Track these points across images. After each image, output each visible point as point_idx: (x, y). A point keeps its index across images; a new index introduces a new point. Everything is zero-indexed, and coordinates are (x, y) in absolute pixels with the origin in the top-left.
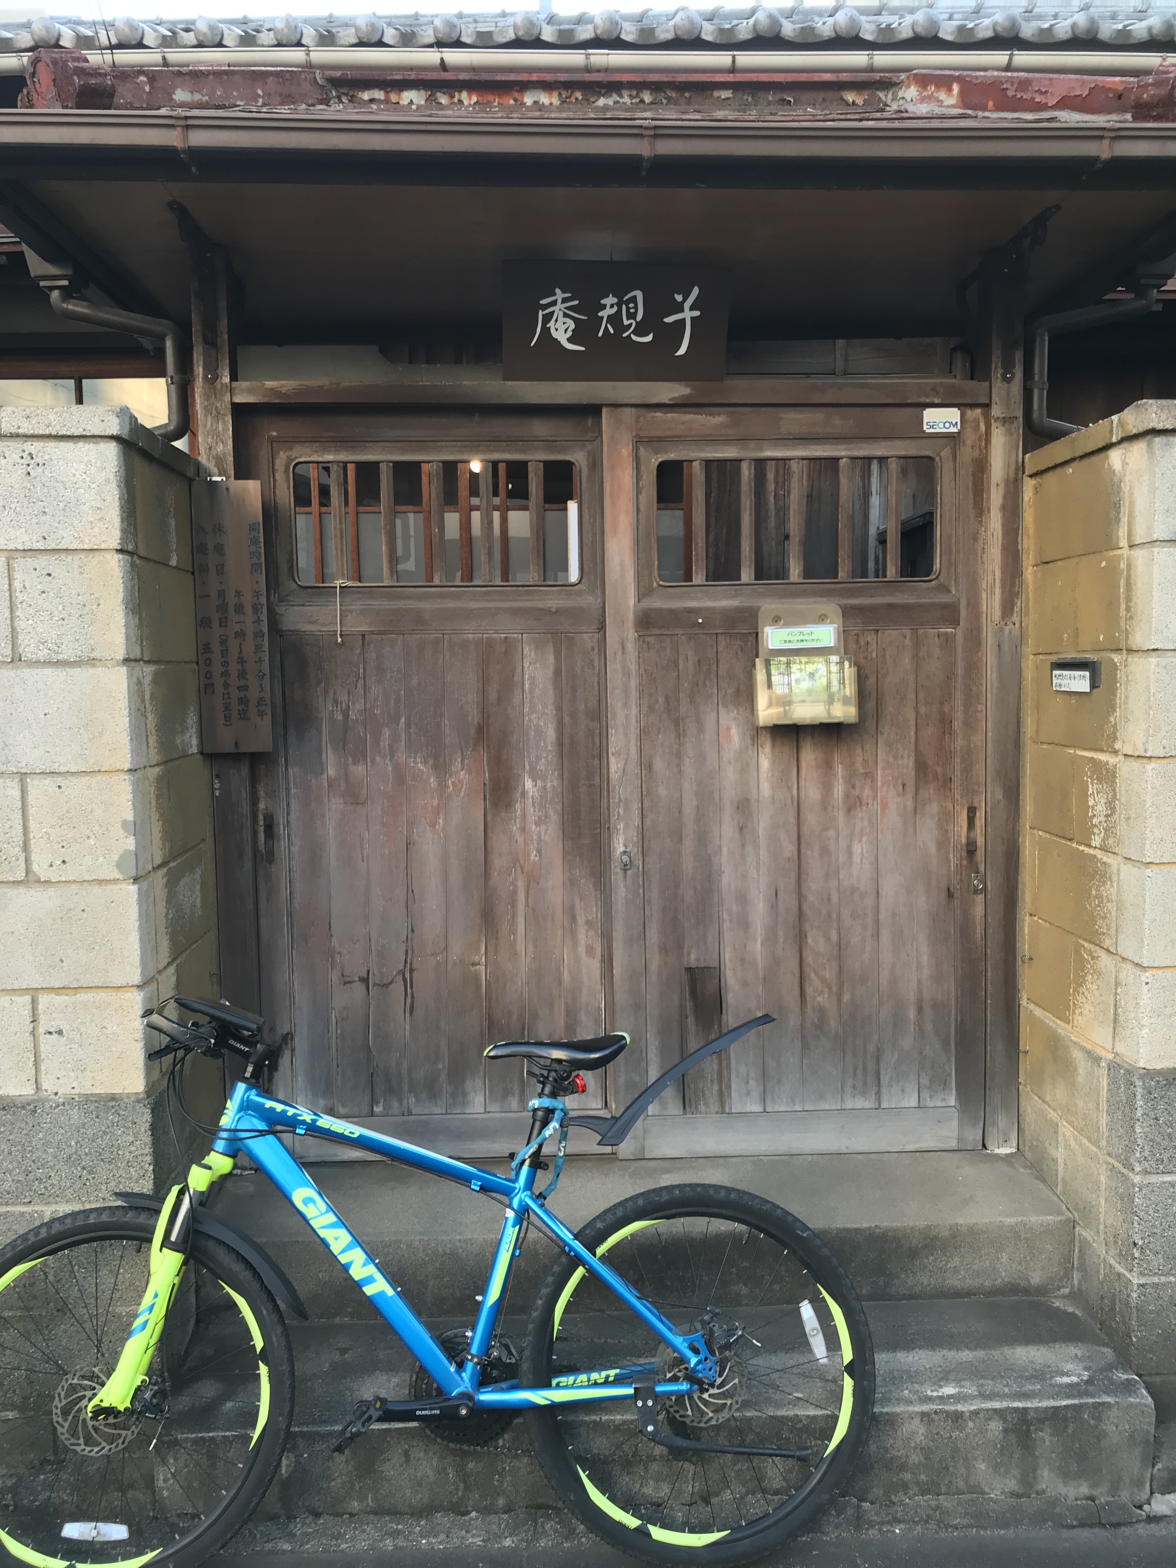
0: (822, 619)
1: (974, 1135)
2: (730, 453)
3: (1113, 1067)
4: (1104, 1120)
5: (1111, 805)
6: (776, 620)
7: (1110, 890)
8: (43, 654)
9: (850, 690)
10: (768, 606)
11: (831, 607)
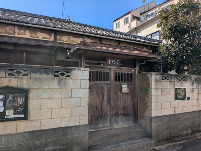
0: (126, 85)
1: (135, 125)
2: (119, 72)
3: (149, 117)
4: (148, 121)
5: (148, 99)
6: (123, 85)
7: (148, 105)
8: (83, 88)
9: (128, 90)
10: (122, 84)
11: (126, 84)
